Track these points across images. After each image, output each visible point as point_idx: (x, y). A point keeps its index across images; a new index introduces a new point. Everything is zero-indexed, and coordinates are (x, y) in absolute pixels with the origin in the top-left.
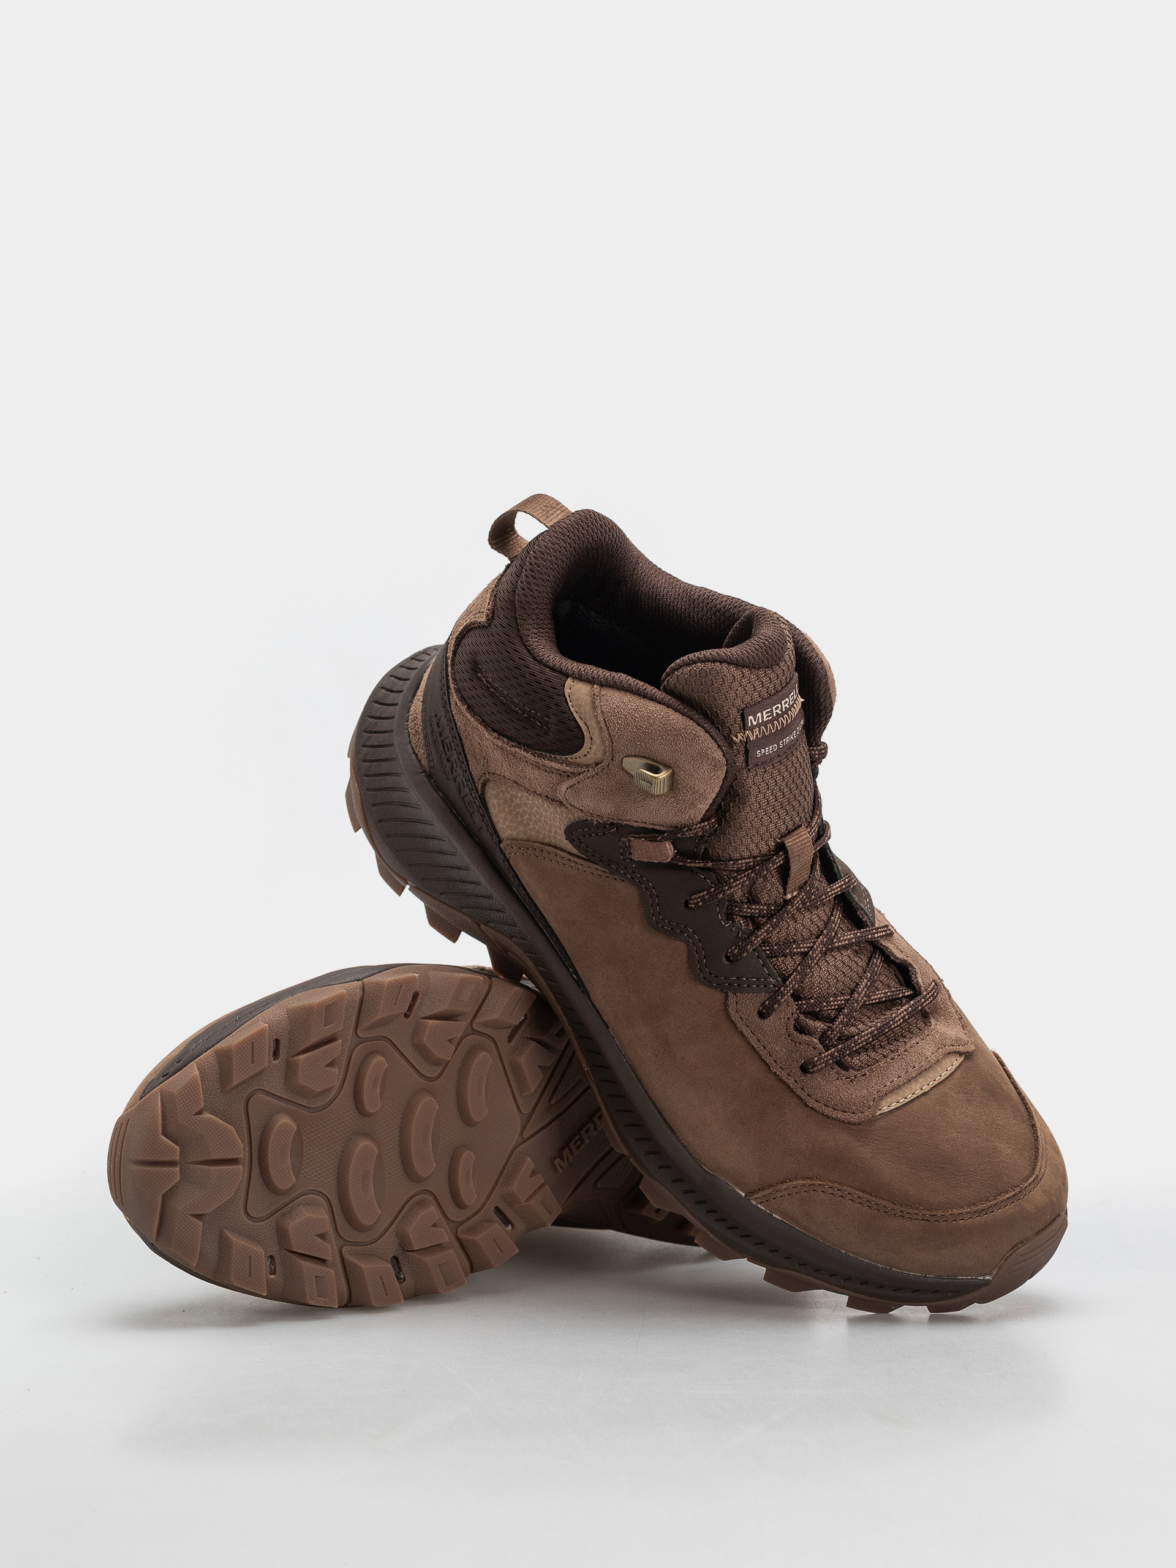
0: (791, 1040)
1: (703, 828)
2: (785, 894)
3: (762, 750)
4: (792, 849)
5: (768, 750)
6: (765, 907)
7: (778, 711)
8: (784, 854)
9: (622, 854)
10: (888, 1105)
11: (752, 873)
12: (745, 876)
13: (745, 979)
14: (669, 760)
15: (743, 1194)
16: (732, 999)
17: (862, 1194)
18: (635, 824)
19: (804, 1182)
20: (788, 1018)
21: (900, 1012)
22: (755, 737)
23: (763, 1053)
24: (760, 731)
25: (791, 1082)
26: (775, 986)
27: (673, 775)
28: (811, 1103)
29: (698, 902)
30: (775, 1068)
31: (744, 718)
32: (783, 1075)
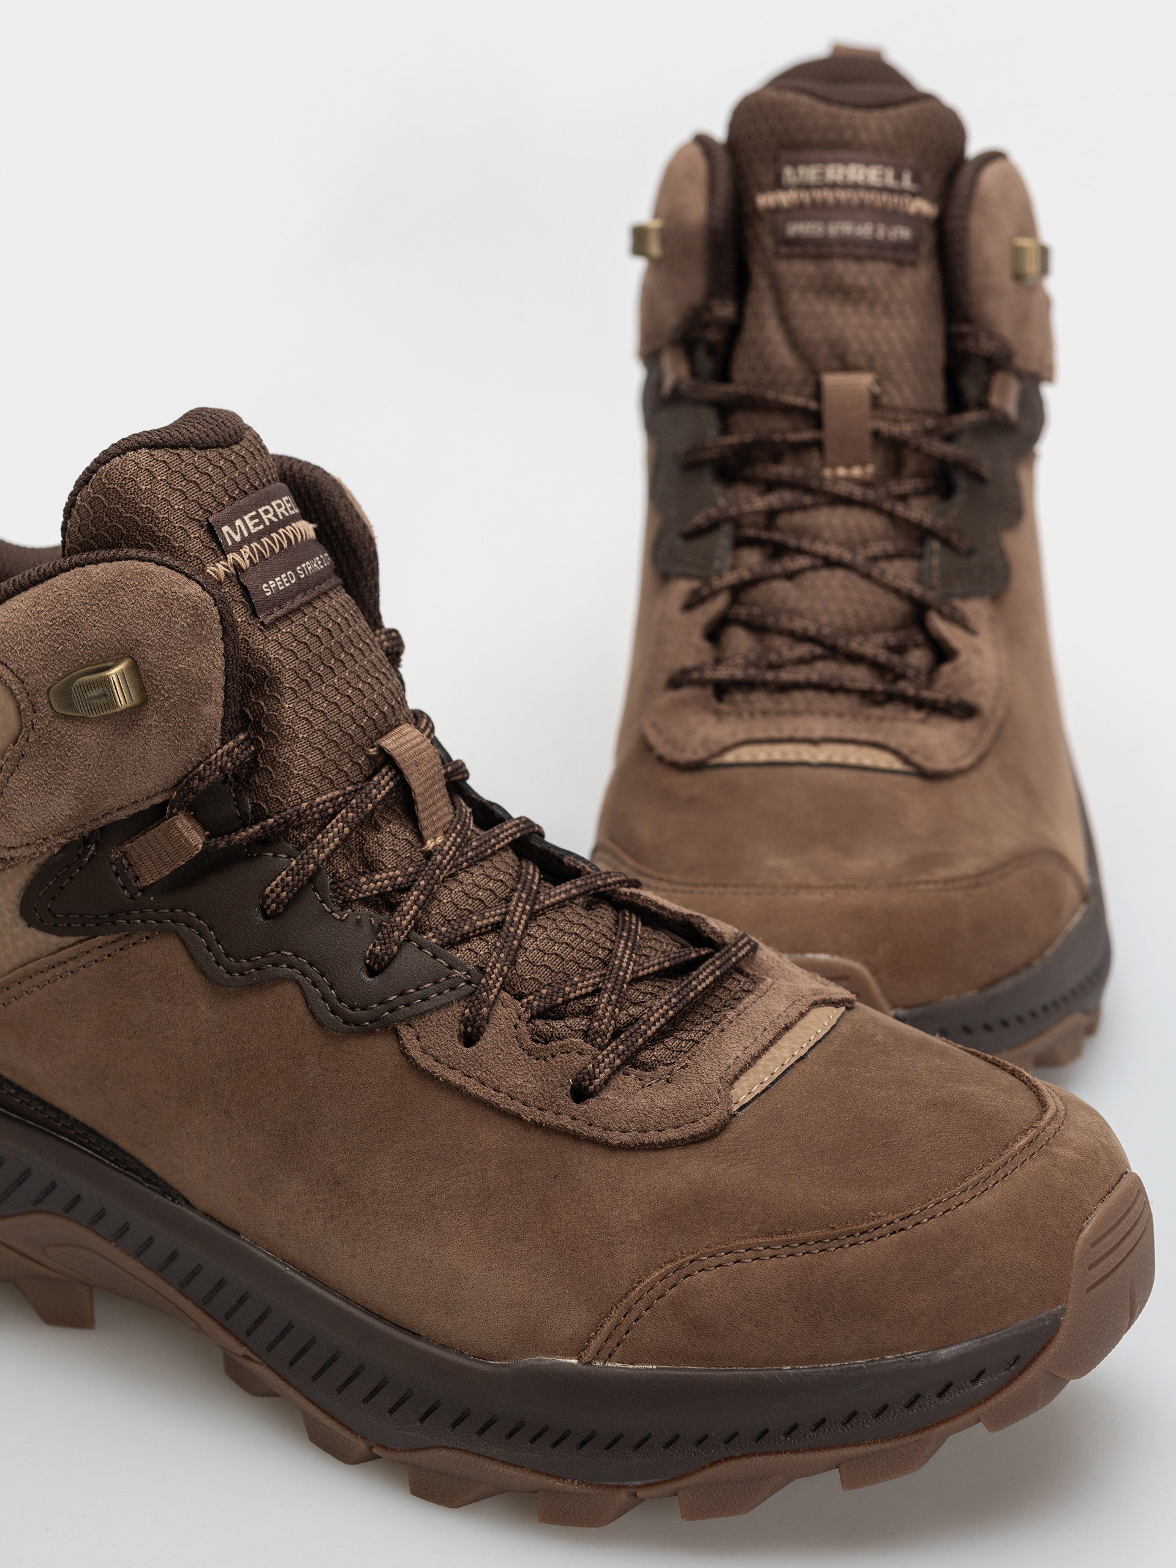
0: (537, 1059)
1: (229, 753)
2: (422, 840)
3: (270, 582)
4: (399, 755)
5: (281, 582)
6: (398, 872)
7: (270, 516)
8: (390, 770)
9: (124, 888)
10: (744, 1091)
11: (347, 813)
12: (337, 822)
13: (412, 990)
14: (118, 641)
15: (575, 1361)
16: (406, 1033)
17: (769, 1239)
18: (123, 815)
19: (663, 1270)
20: (516, 1027)
21: (704, 977)
22: (248, 562)
23: (500, 1099)
24: (252, 550)
25: (565, 1121)
26: (469, 982)
27: (135, 667)
28: (616, 1138)
29: (278, 895)
30: (529, 1113)
31: (212, 532)
32: (548, 1117)
